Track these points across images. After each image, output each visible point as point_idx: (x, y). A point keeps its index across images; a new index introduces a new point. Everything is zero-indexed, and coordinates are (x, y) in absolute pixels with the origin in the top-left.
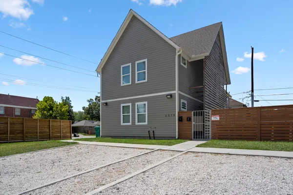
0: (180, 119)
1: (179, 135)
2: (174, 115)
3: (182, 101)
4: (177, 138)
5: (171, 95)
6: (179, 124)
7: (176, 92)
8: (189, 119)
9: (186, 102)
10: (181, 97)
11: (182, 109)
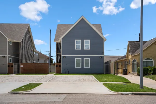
0: (9, 66)
1: (8, 72)
2: (6, 64)
3: (9, 59)
4: (7, 73)
5: (5, 57)
6: (8, 68)
7: (7, 55)
8: (12, 66)
9: (11, 59)
10: (9, 57)
11: (10, 62)
